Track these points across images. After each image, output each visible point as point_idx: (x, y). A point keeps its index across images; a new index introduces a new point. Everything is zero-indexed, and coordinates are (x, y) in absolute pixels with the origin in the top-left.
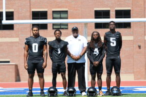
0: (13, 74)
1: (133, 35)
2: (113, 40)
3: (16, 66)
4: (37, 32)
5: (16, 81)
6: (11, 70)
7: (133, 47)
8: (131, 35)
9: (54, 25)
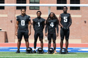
0: (4, 38)
1: (81, 14)
2: (66, 18)
3: (6, 32)
4: (24, 12)
5: (5, 42)
6: (2, 35)
7: (81, 22)
8: (80, 14)
9: (30, 7)
